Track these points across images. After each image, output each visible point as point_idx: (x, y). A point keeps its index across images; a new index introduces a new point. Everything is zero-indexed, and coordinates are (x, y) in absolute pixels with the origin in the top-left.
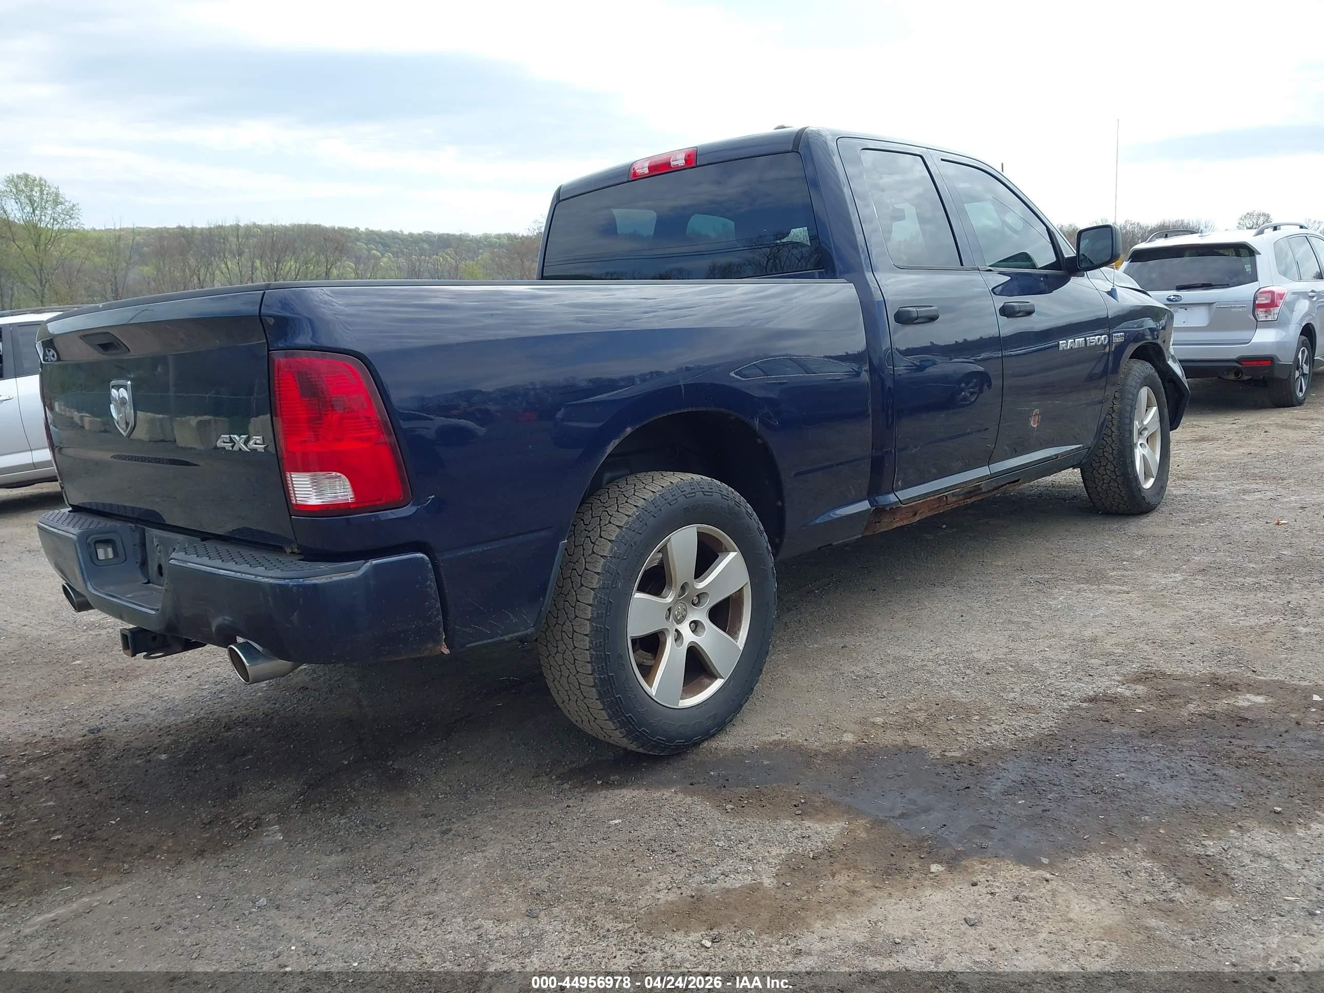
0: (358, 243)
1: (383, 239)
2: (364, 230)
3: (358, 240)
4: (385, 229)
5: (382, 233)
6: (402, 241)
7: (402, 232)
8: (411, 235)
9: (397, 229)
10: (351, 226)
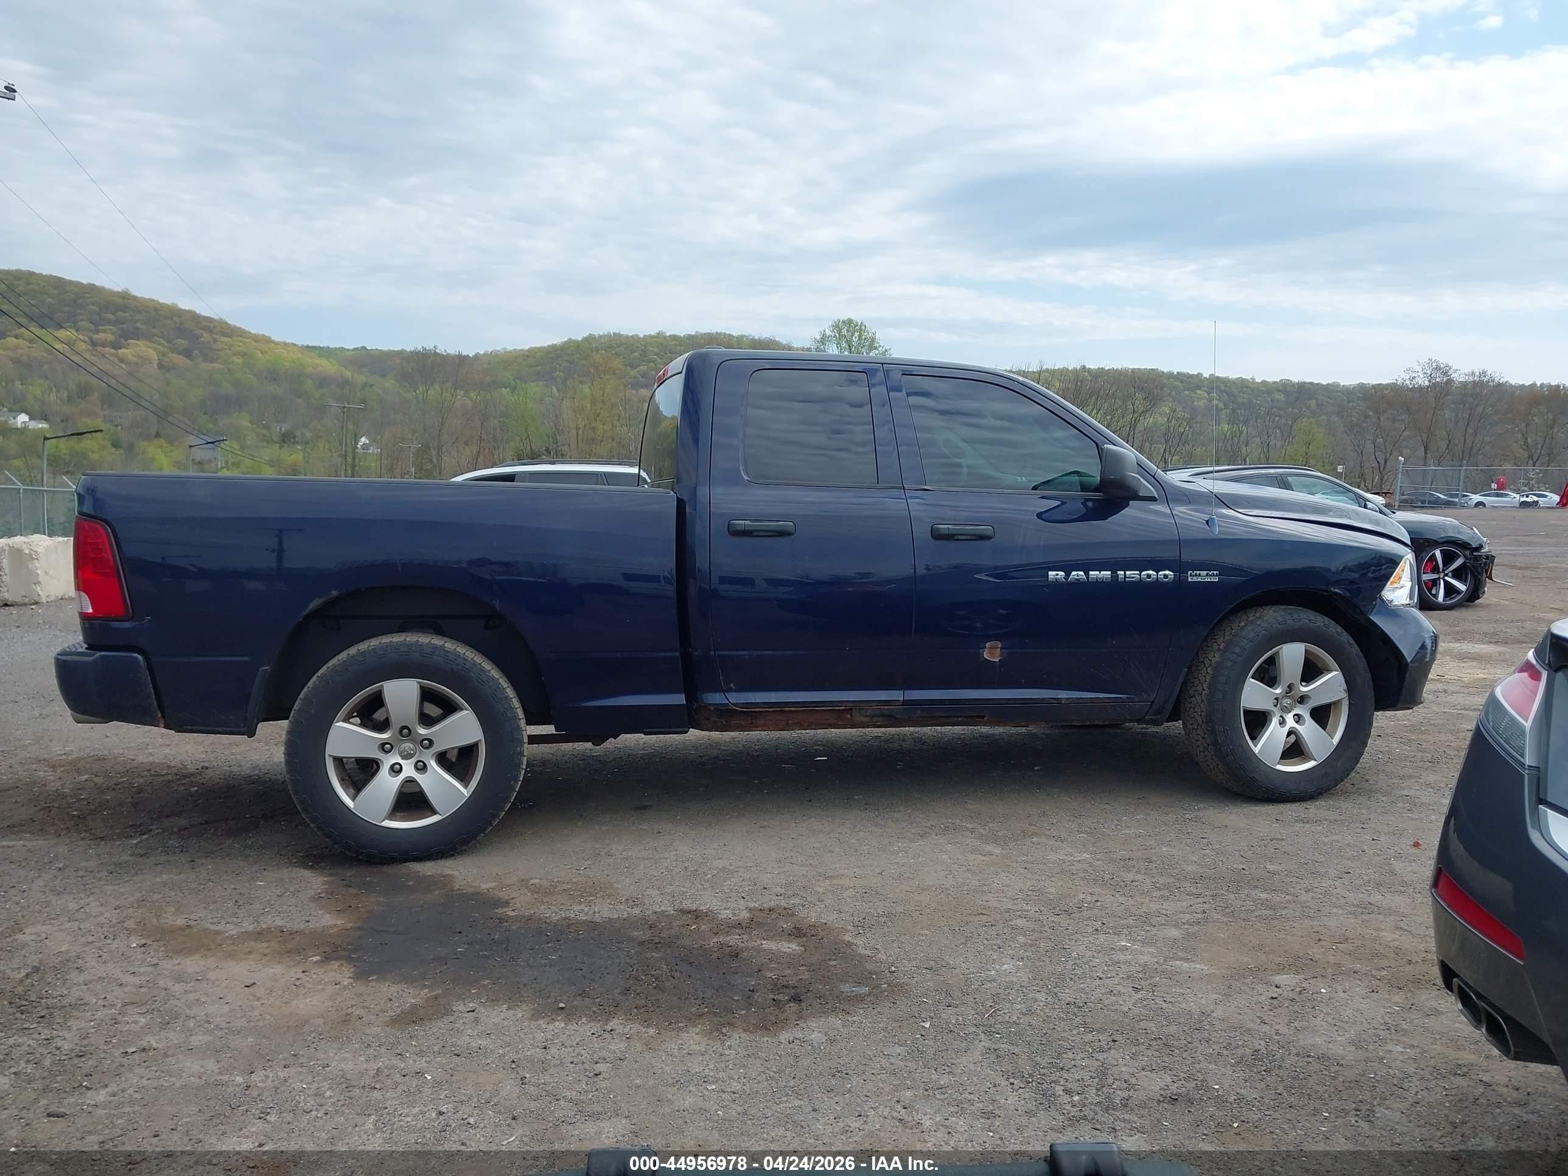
0: (1198, 392)
1: (1228, 387)
2: (1208, 376)
3: (1199, 388)
4: (1233, 376)
5: (1229, 380)
6: (1252, 390)
7: (1253, 379)
8: (1264, 382)
9: (1247, 376)
10: (1193, 372)
